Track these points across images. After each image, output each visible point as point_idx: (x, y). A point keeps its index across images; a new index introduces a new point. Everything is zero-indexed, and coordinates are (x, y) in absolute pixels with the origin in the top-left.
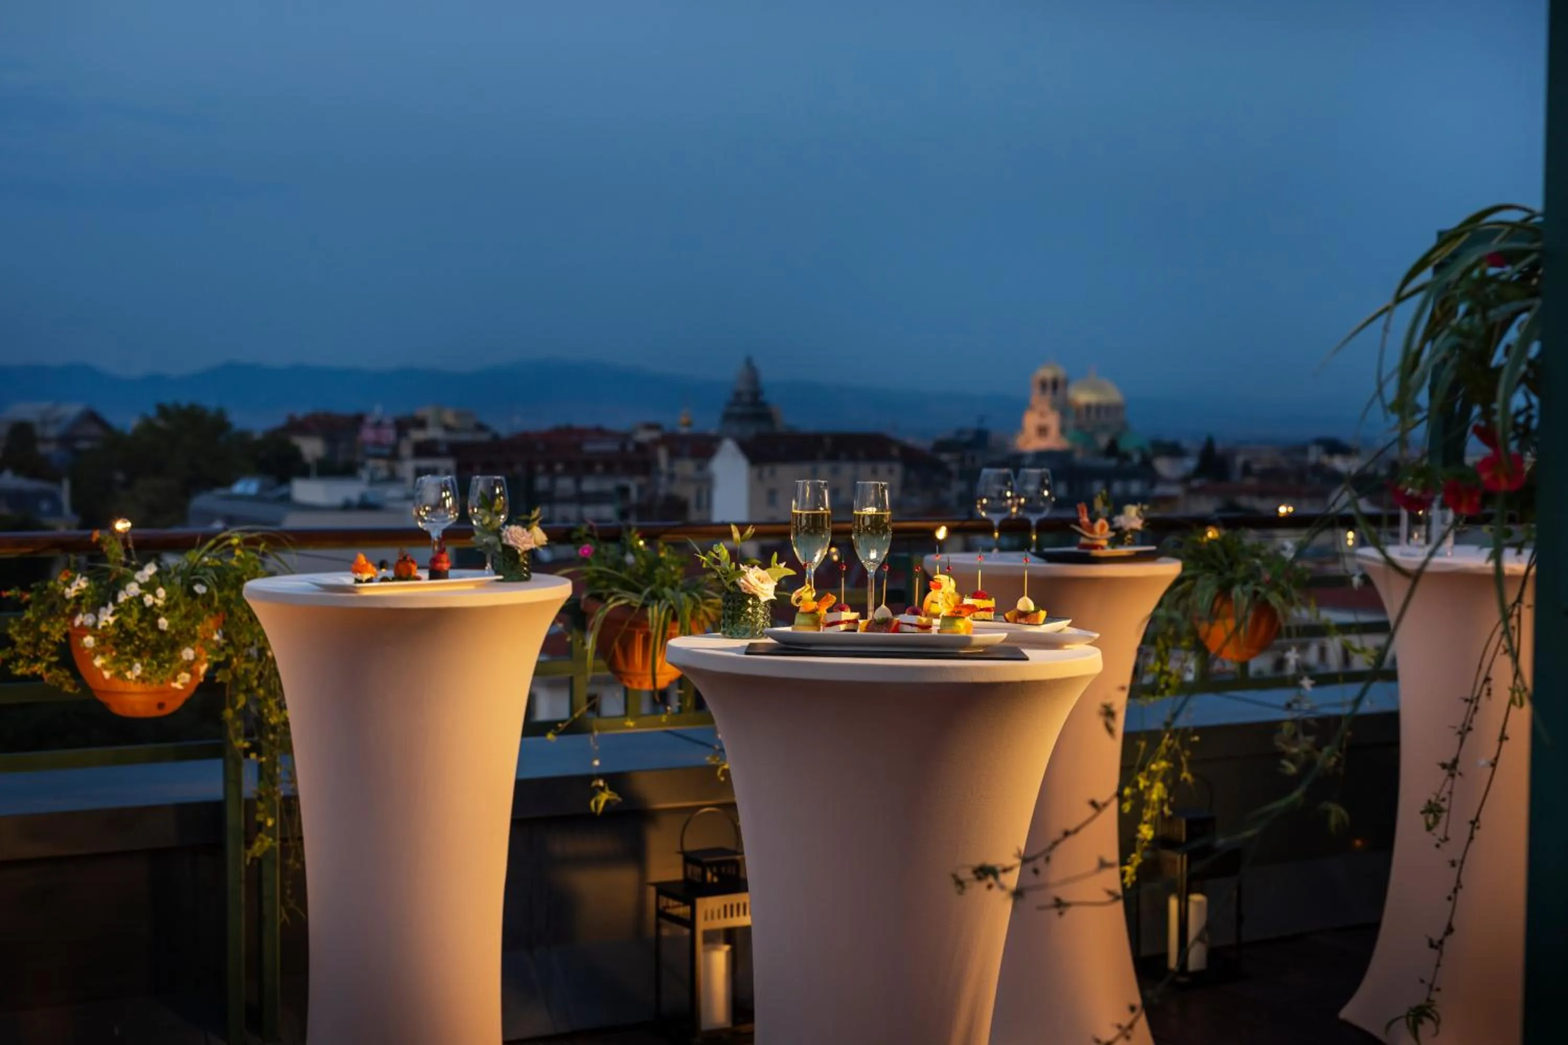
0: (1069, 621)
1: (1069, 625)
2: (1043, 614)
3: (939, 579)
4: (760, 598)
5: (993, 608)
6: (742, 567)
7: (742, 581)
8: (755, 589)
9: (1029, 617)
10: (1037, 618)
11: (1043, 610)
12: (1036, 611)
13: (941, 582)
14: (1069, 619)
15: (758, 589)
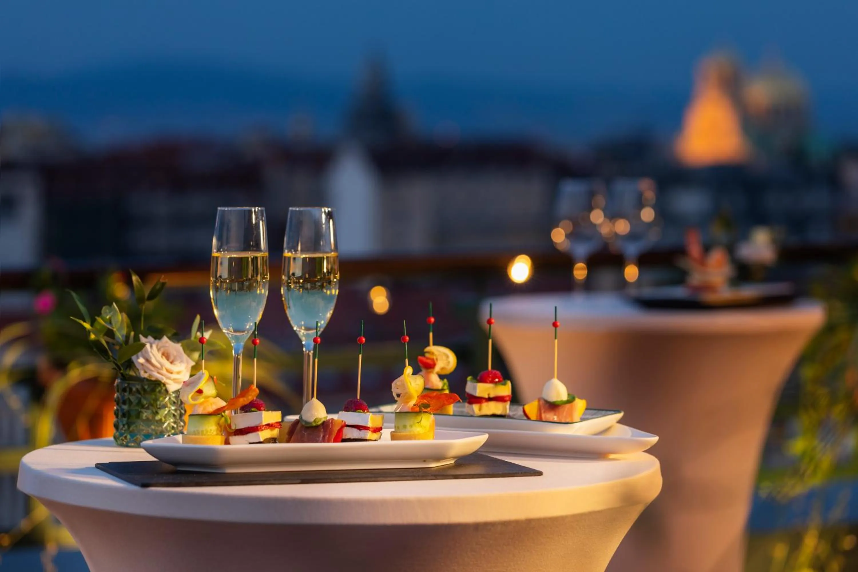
0: (620, 415)
1: (620, 422)
2: (580, 405)
3: (433, 354)
4: (167, 386)
5: (508, 396)
6: (143, 339)
7: (141, 360)
8: (159, 373)
9: (561, 409)
10: (571, 414)
11: (581, 398)
12: (571, 400)
13: (435, 358)
14: (619, 412)
15: (164, 372)
